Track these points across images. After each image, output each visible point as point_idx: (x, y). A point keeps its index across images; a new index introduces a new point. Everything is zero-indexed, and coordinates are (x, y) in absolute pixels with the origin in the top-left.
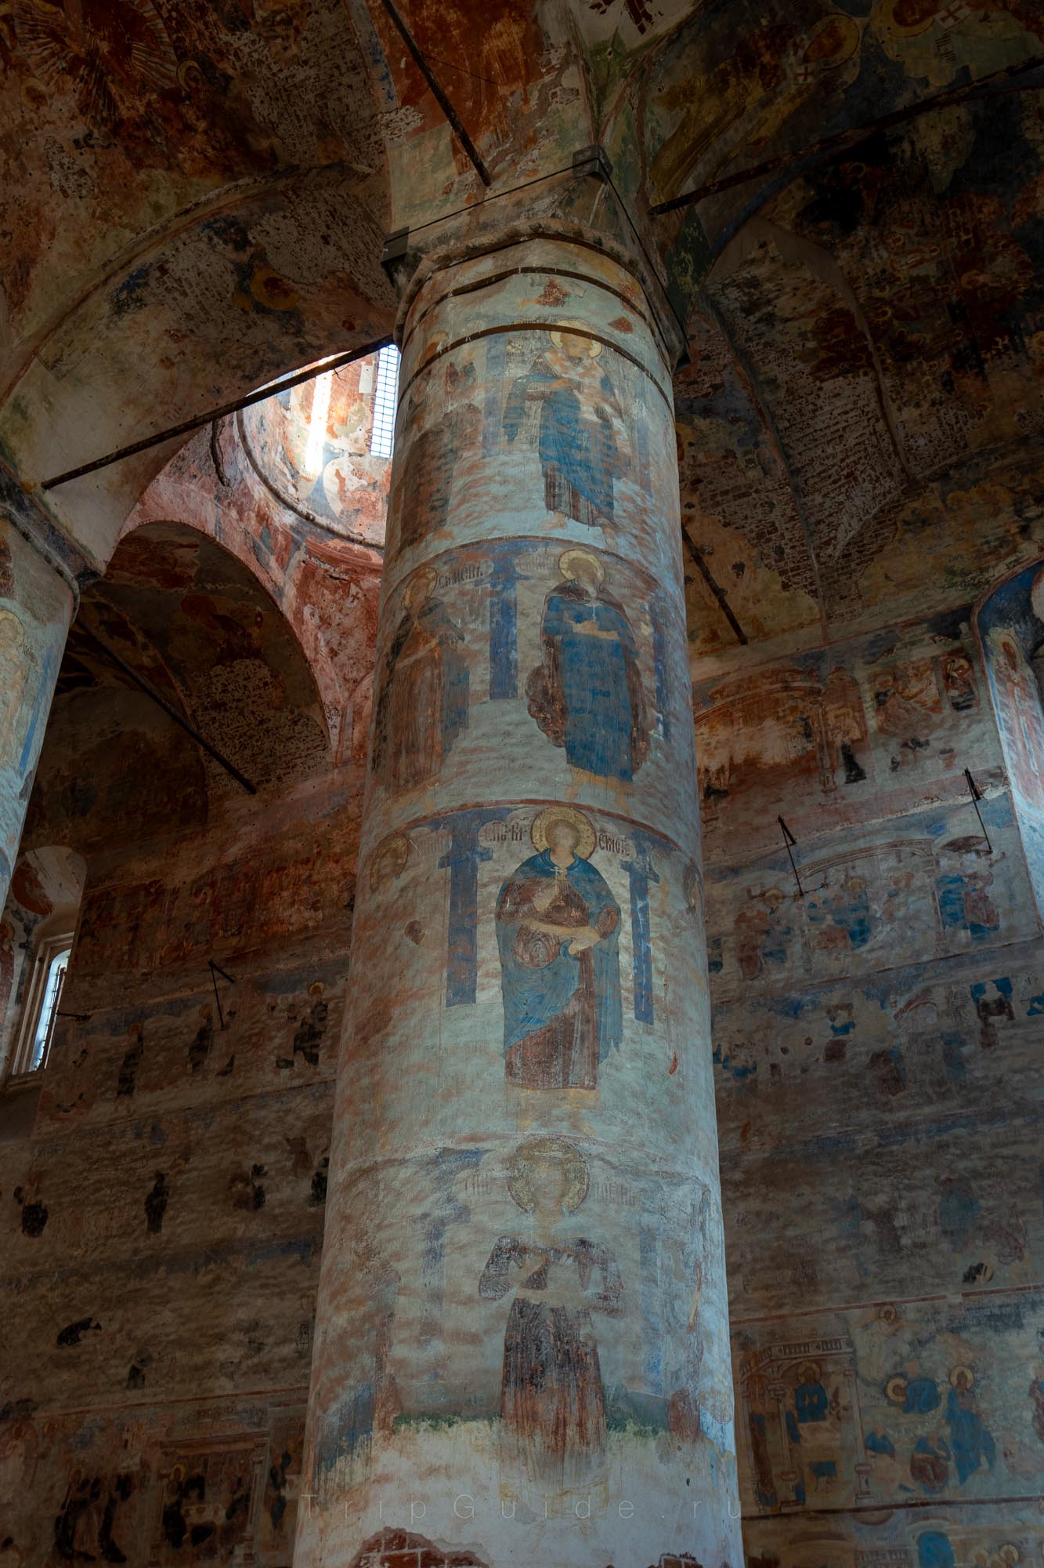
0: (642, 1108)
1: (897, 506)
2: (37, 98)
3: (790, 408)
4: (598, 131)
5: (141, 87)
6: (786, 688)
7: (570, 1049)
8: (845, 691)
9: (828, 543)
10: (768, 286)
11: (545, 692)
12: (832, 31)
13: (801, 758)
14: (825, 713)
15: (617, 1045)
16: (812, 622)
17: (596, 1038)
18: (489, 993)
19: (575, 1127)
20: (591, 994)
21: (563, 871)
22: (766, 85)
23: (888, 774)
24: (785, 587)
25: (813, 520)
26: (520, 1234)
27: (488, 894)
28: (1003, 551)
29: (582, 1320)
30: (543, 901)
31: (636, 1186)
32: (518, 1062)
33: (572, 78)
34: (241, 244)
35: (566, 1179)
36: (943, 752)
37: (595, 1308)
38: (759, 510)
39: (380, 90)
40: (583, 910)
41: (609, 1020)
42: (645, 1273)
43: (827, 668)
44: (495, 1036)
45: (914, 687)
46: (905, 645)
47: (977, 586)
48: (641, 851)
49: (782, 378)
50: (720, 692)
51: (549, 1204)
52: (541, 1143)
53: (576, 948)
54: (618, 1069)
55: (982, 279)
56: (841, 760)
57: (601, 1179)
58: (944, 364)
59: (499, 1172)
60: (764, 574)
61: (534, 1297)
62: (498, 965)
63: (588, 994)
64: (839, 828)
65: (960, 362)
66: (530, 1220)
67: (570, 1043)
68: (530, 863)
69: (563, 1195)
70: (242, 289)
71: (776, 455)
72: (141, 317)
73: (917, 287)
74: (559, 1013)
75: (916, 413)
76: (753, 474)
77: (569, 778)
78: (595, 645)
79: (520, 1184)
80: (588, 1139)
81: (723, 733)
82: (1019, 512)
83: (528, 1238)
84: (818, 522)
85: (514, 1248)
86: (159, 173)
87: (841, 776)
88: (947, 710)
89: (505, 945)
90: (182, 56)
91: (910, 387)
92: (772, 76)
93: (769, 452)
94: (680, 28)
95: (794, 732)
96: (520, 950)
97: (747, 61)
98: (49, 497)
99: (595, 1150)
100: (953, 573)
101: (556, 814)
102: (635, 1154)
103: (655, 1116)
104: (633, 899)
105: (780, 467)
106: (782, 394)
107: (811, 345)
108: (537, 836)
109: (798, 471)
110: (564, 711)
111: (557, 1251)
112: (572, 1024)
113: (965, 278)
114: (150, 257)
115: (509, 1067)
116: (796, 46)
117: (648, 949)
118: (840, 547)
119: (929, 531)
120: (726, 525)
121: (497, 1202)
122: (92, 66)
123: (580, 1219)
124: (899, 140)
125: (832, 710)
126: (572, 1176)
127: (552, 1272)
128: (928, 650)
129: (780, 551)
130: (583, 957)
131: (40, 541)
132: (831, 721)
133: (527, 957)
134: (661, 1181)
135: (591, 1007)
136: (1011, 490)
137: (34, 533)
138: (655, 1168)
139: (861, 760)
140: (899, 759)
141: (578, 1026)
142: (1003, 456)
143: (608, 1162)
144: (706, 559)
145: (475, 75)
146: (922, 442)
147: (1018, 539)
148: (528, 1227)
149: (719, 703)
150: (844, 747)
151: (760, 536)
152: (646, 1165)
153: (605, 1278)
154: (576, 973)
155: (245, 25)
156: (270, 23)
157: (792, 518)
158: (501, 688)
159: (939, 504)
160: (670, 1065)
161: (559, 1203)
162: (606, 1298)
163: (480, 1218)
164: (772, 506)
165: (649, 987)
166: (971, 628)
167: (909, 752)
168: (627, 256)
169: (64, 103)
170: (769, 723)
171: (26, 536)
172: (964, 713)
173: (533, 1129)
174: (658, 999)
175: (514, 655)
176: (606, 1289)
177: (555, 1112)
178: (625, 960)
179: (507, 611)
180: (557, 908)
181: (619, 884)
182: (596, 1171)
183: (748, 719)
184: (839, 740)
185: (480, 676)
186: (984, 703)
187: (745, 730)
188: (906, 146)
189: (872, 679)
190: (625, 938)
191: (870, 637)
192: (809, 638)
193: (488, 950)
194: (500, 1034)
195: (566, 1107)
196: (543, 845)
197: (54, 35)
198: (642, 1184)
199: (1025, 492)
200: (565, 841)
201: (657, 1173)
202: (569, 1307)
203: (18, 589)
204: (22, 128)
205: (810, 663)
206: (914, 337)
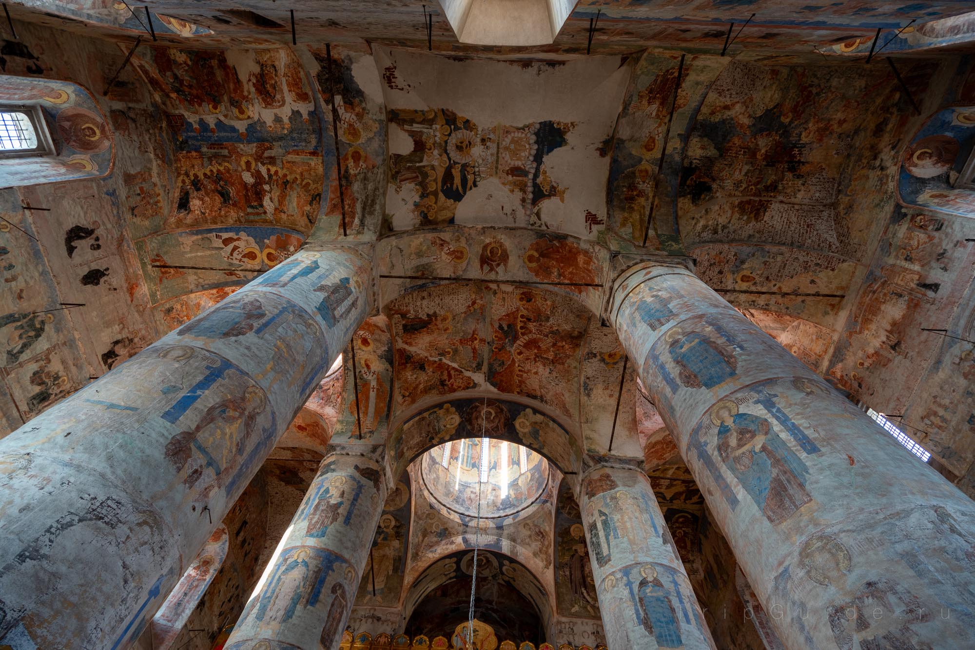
0: (846, 492)
1: (837, 215)
2: (536, 373)
3: (765, 235)
4: (609, 249)
5: (548, 350)
6: (874, 292)
7: (787, 491)
8: (893, 270)
9: (830, 246)
10: (710, 223)
11: (686, 377)
12: (641, 171)
13: (908, 304)
14: (897, 284)
15: (807, 472)
16: (855, 268)
17: (795, 477)
18: (741, 494)
19: (816, 525)
20: (778, 460)
21: (733, 425)
22: (642, 196)
23: (946, 274)
24: (833, 270)
25: (816, 247)
26: (833, 600)
27: (715, 455)
28: (884, 181)
29: (907, 634)
30: (733, 442)
31: (876, 533)
32: (770, 513)
33: (597, 248)
34: (595, 356)
35: (833, 555)
36: (955, 245)
37: (909, 622)
38: (795, 263)
39: (575, 297)
40: (750, 432)
41: (795, 465)
42: (926, 581)
43: (878, 272)
44: (755, 509)
45: (914, 243)
46: (893, 238)
47: (891, 197)
48: (759, 392)
49: (751, 232)
50: (856, 317)
51: (834, 574)
52: (807, 545)
53: (758, 448)
54: (817, 482)
55: (763, 151)
56: (923, 289)
57: (852, 542)
58: (789, 175)
59: (801, 573)
60: (821, 275)
61: (868, 635)
62: (736, 480)
63: (777, 462)
64: (955, 308)
65: (792, 169)
66: (832, 589)
67: (785, 488)
68: (720, 433)
69: (838, 564)
70: (607, 364)
71: (777, 248)
72: (595, 391)
73: (750, 175)
74: (770, 479)
75: (802, 192)
76: (779, 258)
77: (711, 394)
78: (691, 349)
79: (813, 573)
80: (827, 526)
81: (873, 327)
82: (874, 168)
83: (840, 600)
84: (819, 245)
85: (837, 611)
86: (568, 361)
87: (930, 294)
88: (936, 234)
89: (733, 470)
90: (547, 336)
91: (789, 191)
92: (641, 194)
93: (775, 249)
94: (608, 214)
95: (894, 300)
96: (739, 466)
97: (631, 199)
98: (613, 452)
99: (836, 529)
100: (877, 205)
101: (715, 408)
102: (861, 517)
103: (858, 491)
104: (769, 411)
105: (783, 248)
106: (757, 235)
107: (745, 218)
108: (715, 422)
109: (792, 243)
110: (695, 376)
111: (859, 598)
112: (779, 479)
113: (758, 157)
114: (582, 379)
115: (769, 518)
116: (638, 183)
117: (793, 424)
118: (836, 242)
119: (855, 206)
120: (792, 277)
121: (811, 590)
122: (538, 357)
123: (856, 572)
124: (691, 163)
125: (898, 280)
126: (834, 551)
127: (866, 612)
128: (902, 230)
129: (817, 264)
130: (764, 449)
131: (617, 466)
132: (902, 283)
133: (743, 467)
134: (892, 521)
135: (782, 466)
136: (863, 168)
137: (614, 465)
138: (881, 516)
139: (929, 281)
140: (942, 266)
141: (783, 478)
142: (848, 166)
143: (848, 531)
144: (800, 291)
145: (584, 272)
146: (817, 195)
147: (884, 173)
148: (833, 594)
149: (860, 320)
150: (918, 285)
151: (805, 268)
152: (873, 518)
153: (900, 598)
154: (765, 457)
155: (549, 318)
156: (552, 312)
157: (807, 254)
158: (675, 389)
159: (848, 198)
160: (848, 461)
161: (839, 570)
162: (911, 611)
163: (810, 604)
164: (797, 258)
165: (805, 437)
166: (906, 208)
167: (943, 260)
168: (638, 261)
169: (541, 369)
170: (883, 307)
171: (612, 467)
172: (944, 227)
173: (799, 540)
174: (815, 439)
175: (672, 376)
176: (907, 605)
177: (802, 524)
178: (784, 435)
179: (662, 367)
180: (740, 440)
181: (760, 411)
182: (845, 540)
183: (875, 314)
184: (913, 285)
185: (668, 391)
186: (946, 217)
187: (879, 318)
188: (695, 161)
189: (897, 257)
190: (776, 426)
191: (879, 249)
192: (861, 273)
193: (729, 477)
194: (756, 507)
195: (805, 518)
196: (718, 423)
197: (527, 359)
198: (879, 530)
199: (868, 163)
200: (725, 414)
201: (885, 518)
202: (892, 629)
203: (618, 483)
204: (540, 381)
205: (871, 277)
206: (769, 182)
